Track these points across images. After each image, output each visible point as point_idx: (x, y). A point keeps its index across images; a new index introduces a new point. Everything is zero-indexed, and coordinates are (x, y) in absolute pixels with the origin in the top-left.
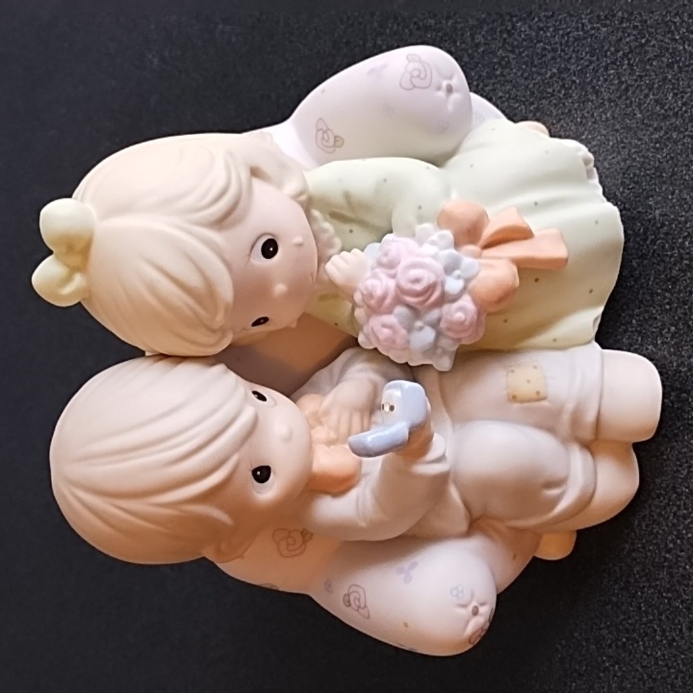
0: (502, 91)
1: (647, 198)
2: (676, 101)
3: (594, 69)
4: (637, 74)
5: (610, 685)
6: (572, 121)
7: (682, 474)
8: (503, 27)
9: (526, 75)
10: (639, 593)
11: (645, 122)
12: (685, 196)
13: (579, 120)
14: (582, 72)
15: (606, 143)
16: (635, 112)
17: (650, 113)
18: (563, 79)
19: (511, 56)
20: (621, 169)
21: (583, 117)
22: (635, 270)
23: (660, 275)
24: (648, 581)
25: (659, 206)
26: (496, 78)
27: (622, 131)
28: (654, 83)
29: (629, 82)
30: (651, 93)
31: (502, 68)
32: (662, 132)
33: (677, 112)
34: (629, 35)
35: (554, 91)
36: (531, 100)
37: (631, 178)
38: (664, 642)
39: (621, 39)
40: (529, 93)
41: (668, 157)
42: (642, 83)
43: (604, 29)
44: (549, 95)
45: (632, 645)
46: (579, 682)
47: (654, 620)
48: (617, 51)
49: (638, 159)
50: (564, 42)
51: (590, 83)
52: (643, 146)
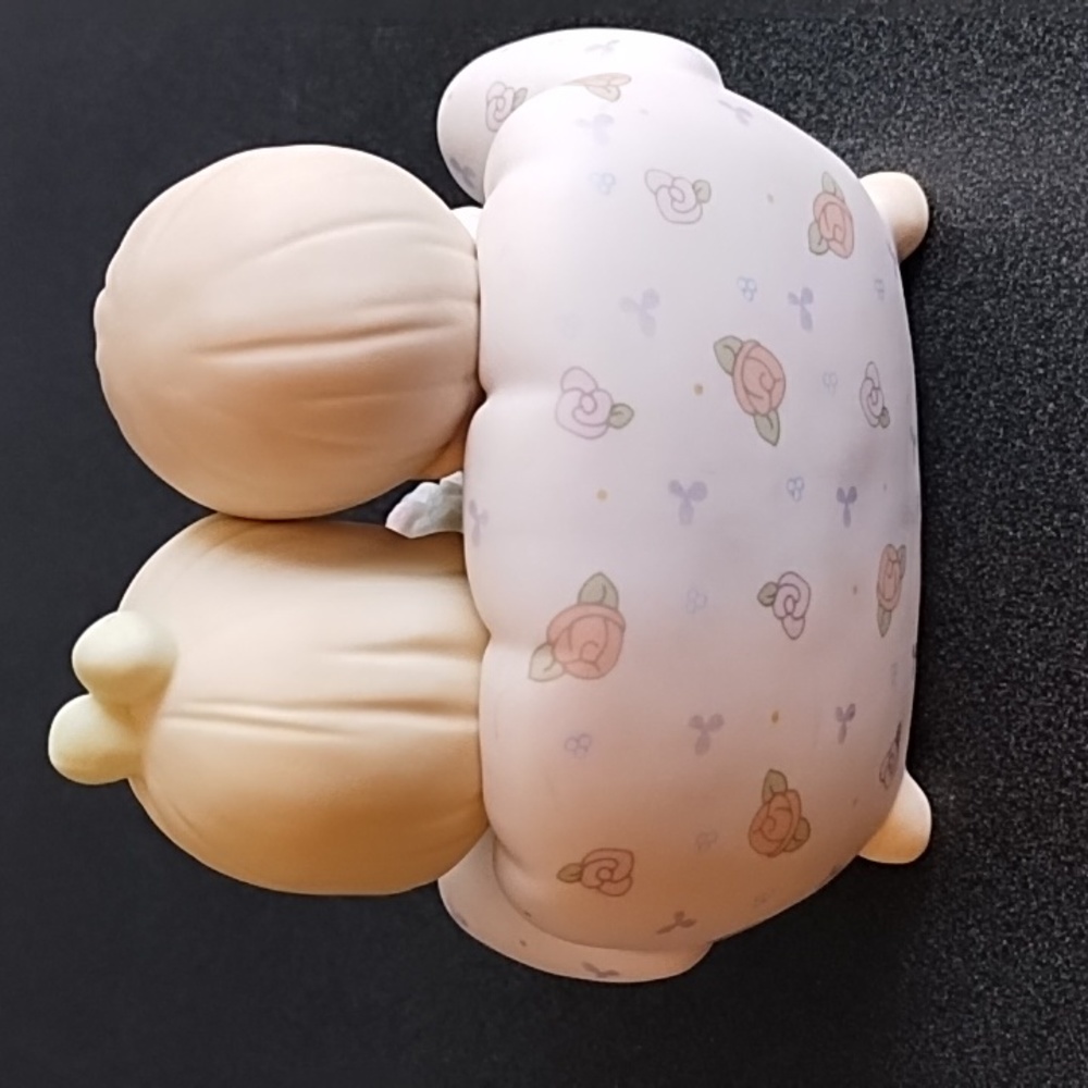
0: (776, 58)
1: (1000, 195)
2: (1035, 29)
5: (986, 1023)
6: (881, 89)
7: (1079, 649)
9: (810, 26)
10: (1024, 861)
11: (990, 71)
12: (1057, 182)
13: (892, 85)
15: (934, 114)
16: (975, 57)
17: (997, 53)
18: (865, 23)
20: (959, 153)
21: (899, 79)
22: (989, 317)
23: (1026, 320)
24: (1036, 837)
25: (1019, 204)
26: (767, 39)
27: (957, 91)
30: (997, 22)
31: (775, 22)
32: (1017, 83)
33: (1038, 47)
35: (852, 44)
36: (820, 65)
37: (974, 167)
38: (1067, 939)
40: (815, 54)
41: (1029, 122)
44: (846, 53)
45: (1018, 950)
46: (939, 1021)
47: (1049, 903)
49: (983, 134)
51: (903, 23)
52: (990, 110)
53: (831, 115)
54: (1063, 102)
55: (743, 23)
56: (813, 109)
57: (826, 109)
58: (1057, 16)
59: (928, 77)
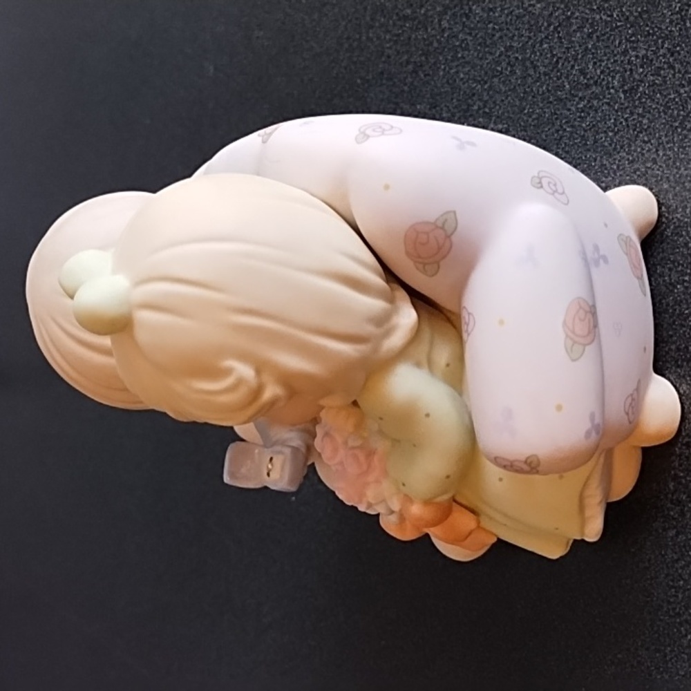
0: (463, 72)
2: (596, 70)
3: (532, 45)
4: (565, 46)
6: (516, 97)
8: (462, 11)
9: (480, 55)
11: (573, 92)
12: (605, 162)
13: (522, 95)
14: (523, 49)
15: (543, 115)
16: (565, 83)
17: (576, 83)
18: (509, 56)
19: (470, 38)
20: (556, 139)
21: (525, 92)
26: (459, 60)
27: (555, 103)
28: (578, 54)
29: (559, 55)
30: (576, 64)
31: (463, 50)
32: (586, 101)
34: (558, 8)
35: (502, 68)
36: (485, 79)
37: (563, 148)
39: (552, 14)
40: (483, 72)
41: (591, 124)
42: (569, 55)
43: (539, 5)
44: (498, 74)
48: (549, 25)
49: (568, 129)
50: (508, 20)
51: (529, 59)
52: (571, 116)
53: (490, 109)
54: (609, 115)
55: (446, 50)
56: (481, 104)
57: (488, 106)
58: (607, 64)
59: (540, 93)
